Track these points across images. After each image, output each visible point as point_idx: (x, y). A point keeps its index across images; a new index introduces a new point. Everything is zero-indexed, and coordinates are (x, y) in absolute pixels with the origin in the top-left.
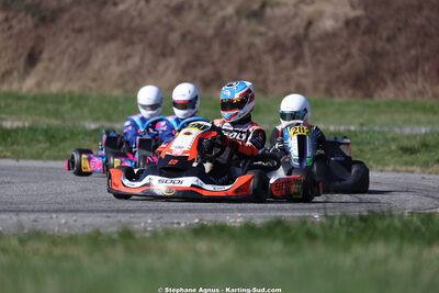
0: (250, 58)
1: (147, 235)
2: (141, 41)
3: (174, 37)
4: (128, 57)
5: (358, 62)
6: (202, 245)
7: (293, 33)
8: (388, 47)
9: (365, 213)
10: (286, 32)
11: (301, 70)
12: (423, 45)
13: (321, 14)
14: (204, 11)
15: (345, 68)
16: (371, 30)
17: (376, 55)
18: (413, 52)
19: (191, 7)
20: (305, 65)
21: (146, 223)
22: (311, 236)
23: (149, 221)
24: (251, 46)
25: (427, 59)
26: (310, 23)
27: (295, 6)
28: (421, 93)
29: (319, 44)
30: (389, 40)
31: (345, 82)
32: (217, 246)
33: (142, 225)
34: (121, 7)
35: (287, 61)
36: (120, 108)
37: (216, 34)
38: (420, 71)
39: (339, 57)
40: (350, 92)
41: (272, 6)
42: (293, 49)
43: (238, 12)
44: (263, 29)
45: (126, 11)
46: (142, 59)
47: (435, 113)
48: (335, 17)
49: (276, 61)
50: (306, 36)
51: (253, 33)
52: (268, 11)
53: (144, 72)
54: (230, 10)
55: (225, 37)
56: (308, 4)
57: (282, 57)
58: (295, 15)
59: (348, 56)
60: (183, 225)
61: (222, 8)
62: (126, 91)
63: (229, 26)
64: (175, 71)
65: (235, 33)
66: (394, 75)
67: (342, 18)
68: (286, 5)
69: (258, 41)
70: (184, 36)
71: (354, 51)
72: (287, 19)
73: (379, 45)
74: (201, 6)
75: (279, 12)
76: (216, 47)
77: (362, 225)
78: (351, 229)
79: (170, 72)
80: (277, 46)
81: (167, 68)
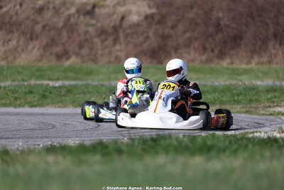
0: (86, 40)
1: (18, 152)
2: (17, 30)
3: (38, 28)
4: (10, 40)
5: (153, 42)
6: (50, 158)
7: (112, 24)
8: (172, 32)
9: (154, 136)
10: (108, 24)
11: (118, 47)
12: (193, 31)
13: (130, 12)
14: (57, 11)
15: (145, 46)
16: (161, 21)
17: (165, 37)
18: (188, 35)
19: (48, 8)
20: (120, 44)
21: (19, 145)
22: (119, 151)
23: (20, 144)
24: (86, 33)
25: (196, 39)
26: (123, 18)
27: (114, 7)
28: (193, 61)
29: (129, 31)
30: (173, 27)
31: (145, 55)
32: (60, 158)
33: (16, 146)
34: (4, 9)
35: (109, 42)
36: (5, 73)
37: (65, 25)
38: (192, 47)
39: (141, 39)
40: (149, 60)
41: (99, 8)
42: (113, 34)
43: (78, 12)
44: (94, 22)
45: (8, 12)
46: (18, 42)
47: (201, 72)
48: (139, 14)
49: (103, 42)
50: (121, 26)
51: (87, 25)
52: (97, 10)
53: (20, 49)
54: (73, 10)
55: (70, 27)
56: (122, 6)
57: (106, 39)
58: (114, 13)
59: (147, 38)
60: (41, 146)
61: (68, 9)
62: (8, 62)
63: (72, 20)
64: (38, 49)
65: (76, 24)
66: (176, 50)
67: (143, 14)
68: (108, 6)
69: (90, 29)
70: (44, 27)
71: (151, 34)
72: (109, 16)
73: (167, 31)
74: (54, 8)
75: (103, 11)
76: (65, 33)
77: (153, 144)
78: (145, 147)
79: (36, 50)
80: (102, 32)
81: (34, 47)
